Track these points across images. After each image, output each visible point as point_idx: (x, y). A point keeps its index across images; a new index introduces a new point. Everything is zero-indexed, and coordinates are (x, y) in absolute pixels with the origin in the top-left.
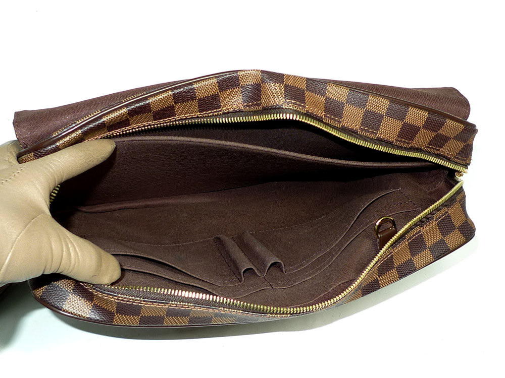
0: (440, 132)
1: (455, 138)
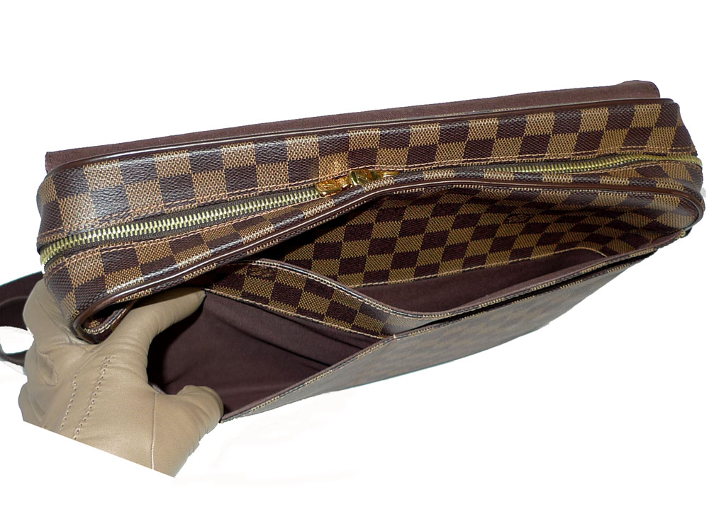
0: (633, 125)
1: (658, 125)
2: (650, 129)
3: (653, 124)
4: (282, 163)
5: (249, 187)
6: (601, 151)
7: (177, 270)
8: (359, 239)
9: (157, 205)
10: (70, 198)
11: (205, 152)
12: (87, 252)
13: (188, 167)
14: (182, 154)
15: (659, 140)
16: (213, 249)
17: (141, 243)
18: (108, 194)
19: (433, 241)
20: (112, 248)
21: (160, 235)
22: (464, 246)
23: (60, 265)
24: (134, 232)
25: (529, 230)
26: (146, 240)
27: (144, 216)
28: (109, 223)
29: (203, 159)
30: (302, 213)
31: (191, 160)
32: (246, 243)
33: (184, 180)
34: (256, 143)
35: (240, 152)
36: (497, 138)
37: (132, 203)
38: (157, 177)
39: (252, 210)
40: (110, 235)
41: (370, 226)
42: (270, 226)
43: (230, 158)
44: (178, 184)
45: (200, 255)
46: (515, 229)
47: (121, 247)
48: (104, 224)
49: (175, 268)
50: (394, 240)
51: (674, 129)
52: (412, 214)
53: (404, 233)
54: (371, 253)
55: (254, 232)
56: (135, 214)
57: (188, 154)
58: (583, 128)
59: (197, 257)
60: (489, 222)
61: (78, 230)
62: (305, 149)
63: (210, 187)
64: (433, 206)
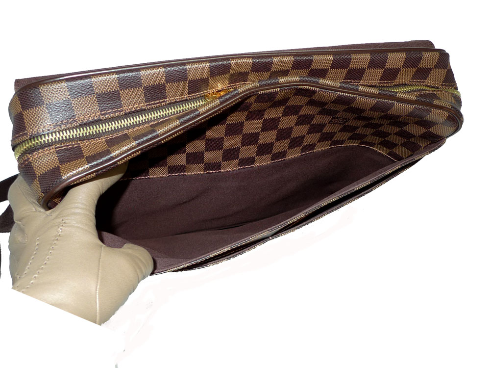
0: (420, 65)
1: (436, 67)
2: (430, 69)
3: (433, 66)
4: (184, 82)
5: (161, 99)
6: (397, 82)
7: (112, 158)
8: (235, 135)
9: (96, 113)
10: (31, 110)
11: (129, 74)
12: (45, 149)
13: (117, 85)
14: (112, 76)
15: (435, 78)
16: (137, 141)
17: (85, 141)
18: (59, 106)
19: (283, 134)
20: (64, 146)
21: (98, 135)
22: (302, 138)
23: (26, 161)
24: (79, 134)
25: (344, 129)
26: (88, 139)
27: (86, 122)
28: (61, 127)
29: (128, 79)
30: (198, 111)
31: (119, 80)
32: (161, 135)
33: (114, 95)
34: (165, 68)
35: (154, 74)
36: (330, 69)
37: (77, 112)
38: (94, 93)
39: (163, 115)
40: (62, 137)
41: (242, 124)
42: (177, 121)
43: (147, 79)
44: (109, 98)
45: (129, 146)
46: (336, 128)
47: (70, 145)
48: (57, 129)
49: (111, 157)
50: (257, 134)
51: (446, 70)
52: (270, 114)
53: (265, 129)
54: (243, 145)
55: (165, 127)
56: (79, 121)
57: (117, 76)
58: (388, 66)
59: (126, 148)
60: (319, 122)
61: (38, 133)
62: (200, 72)
63: (132, 100)
64: (283, 108)
